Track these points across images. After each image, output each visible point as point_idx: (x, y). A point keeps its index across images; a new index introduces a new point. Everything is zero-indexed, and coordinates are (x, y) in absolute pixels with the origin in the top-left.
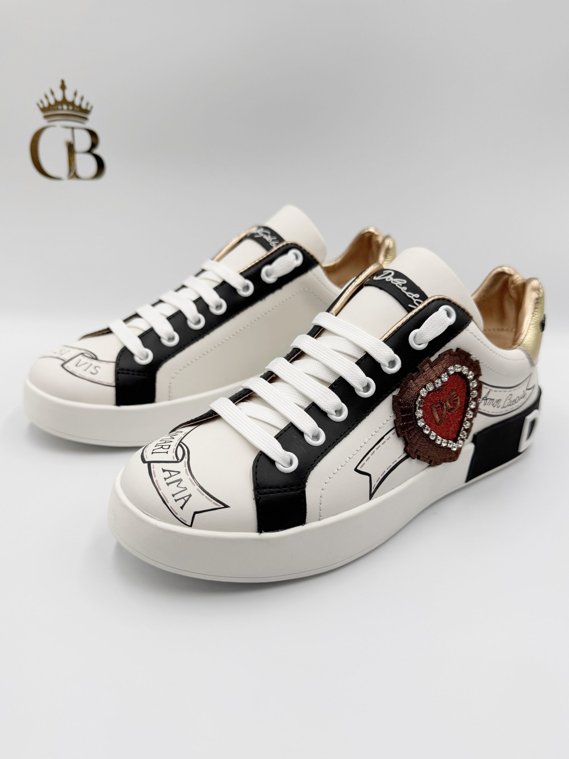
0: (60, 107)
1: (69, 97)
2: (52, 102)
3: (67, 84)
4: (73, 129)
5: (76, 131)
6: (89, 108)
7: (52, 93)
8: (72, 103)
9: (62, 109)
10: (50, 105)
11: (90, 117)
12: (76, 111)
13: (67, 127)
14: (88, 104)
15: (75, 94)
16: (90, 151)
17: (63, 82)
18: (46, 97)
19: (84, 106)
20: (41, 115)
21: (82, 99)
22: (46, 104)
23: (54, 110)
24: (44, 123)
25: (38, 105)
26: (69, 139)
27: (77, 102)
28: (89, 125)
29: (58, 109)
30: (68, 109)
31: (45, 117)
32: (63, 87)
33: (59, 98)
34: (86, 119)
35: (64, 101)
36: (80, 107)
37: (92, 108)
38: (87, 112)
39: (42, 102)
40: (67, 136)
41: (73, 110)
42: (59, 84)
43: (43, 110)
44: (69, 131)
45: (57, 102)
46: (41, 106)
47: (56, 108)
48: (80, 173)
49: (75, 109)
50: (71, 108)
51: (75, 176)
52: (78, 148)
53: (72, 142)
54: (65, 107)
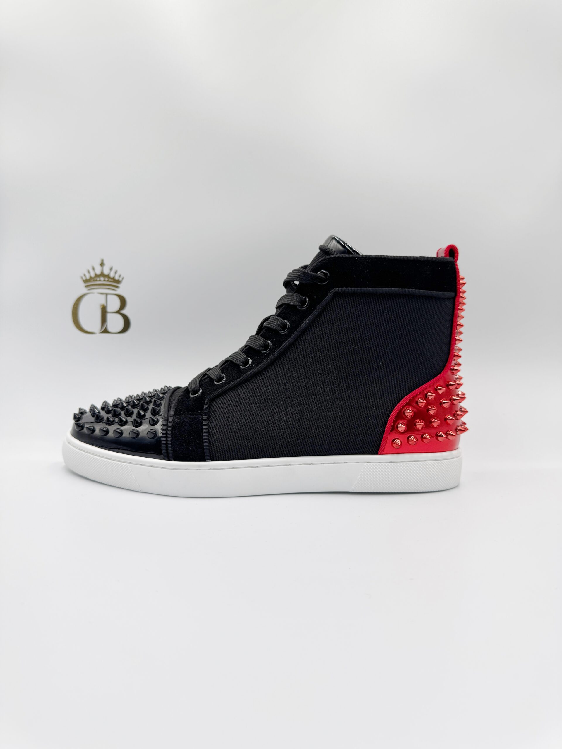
0: (98, 279)
1: (106, 272)
2: (93, 275)
3: (105, 262)
4: (107, 294)
5: (109, 296)
6: (120, 279)
7: (94, 269)
8: (108, 276)
10: (91, 278)
11: (120, 285)
13: (102, 294)
14: (120, 276)
15: (111, 269)
17: (102, 260)
18: (89, 272)
19: (117, 278)
20: (83, 285)
21: (116, 272)
22: (88, 277)
23: (94, 281)
24: (85, 291)
25: (82, 278)
26: (103, 302)
27: (112, 275)
28: (119, 292)
29: (96, 280)
30: (104, 280)
31: (86, 286)
32: (102, 264)
34: (117, 287)
36: (114, 278)
37: (123, 278)
38: (118, 282)
39: (85, 275)
40: (102, 300)
41: (108, 281)
43: (85, 281)
44: (104, 296)
45: (96, 276)
46: (84, 278)
47: (95, 279)
48: (110, 329)
49: (110, 280)
50: (106, 279)
51: (106, 331)
52: (109, 309)
53: (105, 305)
54: (102, 279)
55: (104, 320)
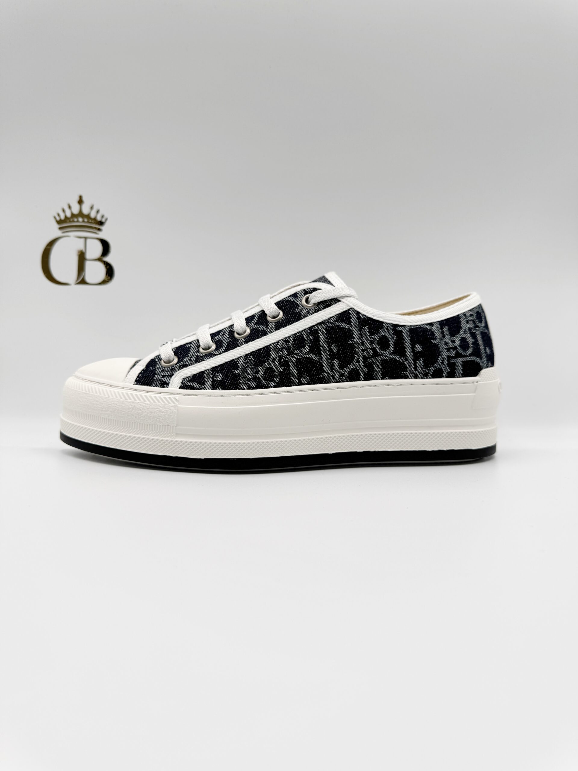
0: (76, 220)
1: (86, 211)
2: (69, 214)
3: (84, 199)
4: (86, 238)
5: (89, 241)
6: (103, 220)
7: (70, 207)
8: (88, 216)
9: (78, 221)
10: (66, 218)
11: (103, 228)
12: (91, 223)
13: (80, 237)
14: (103, 217)
15: (92, 208)
16: (100, 260)
17: (81, 197)
18: (64, 211)
19: (99, 218)
20: (57, 226)
21: (98, 212)
22: (63, 217)
23: (70, 222)
24: (59, 233)
25: (55, 218)
26: (81, 247)
27: (93, 215)
28: (102, 235)
29: (73, 221)
31: (60, 228)
32: (80, 202)
33: (76, 210)
34: (99, 230)
35: (81, 214)
36: (95, 219)
37: (106, 220)
38: (101, 223)
39: (59, 215)
40: (79, 245)
41: (88, 222)
42: (77, 199)
43: (59, 222)
44: (82, 240)
45: (73, 215)
46: (58, 219)
47: (72, 220)
48: (88, 279)
49: (90, 221)
50: (86, 220)
51: (83, 282)
52: (88, 256)
53: (84, 251)
54: (80, 219)
55: (81, 268)
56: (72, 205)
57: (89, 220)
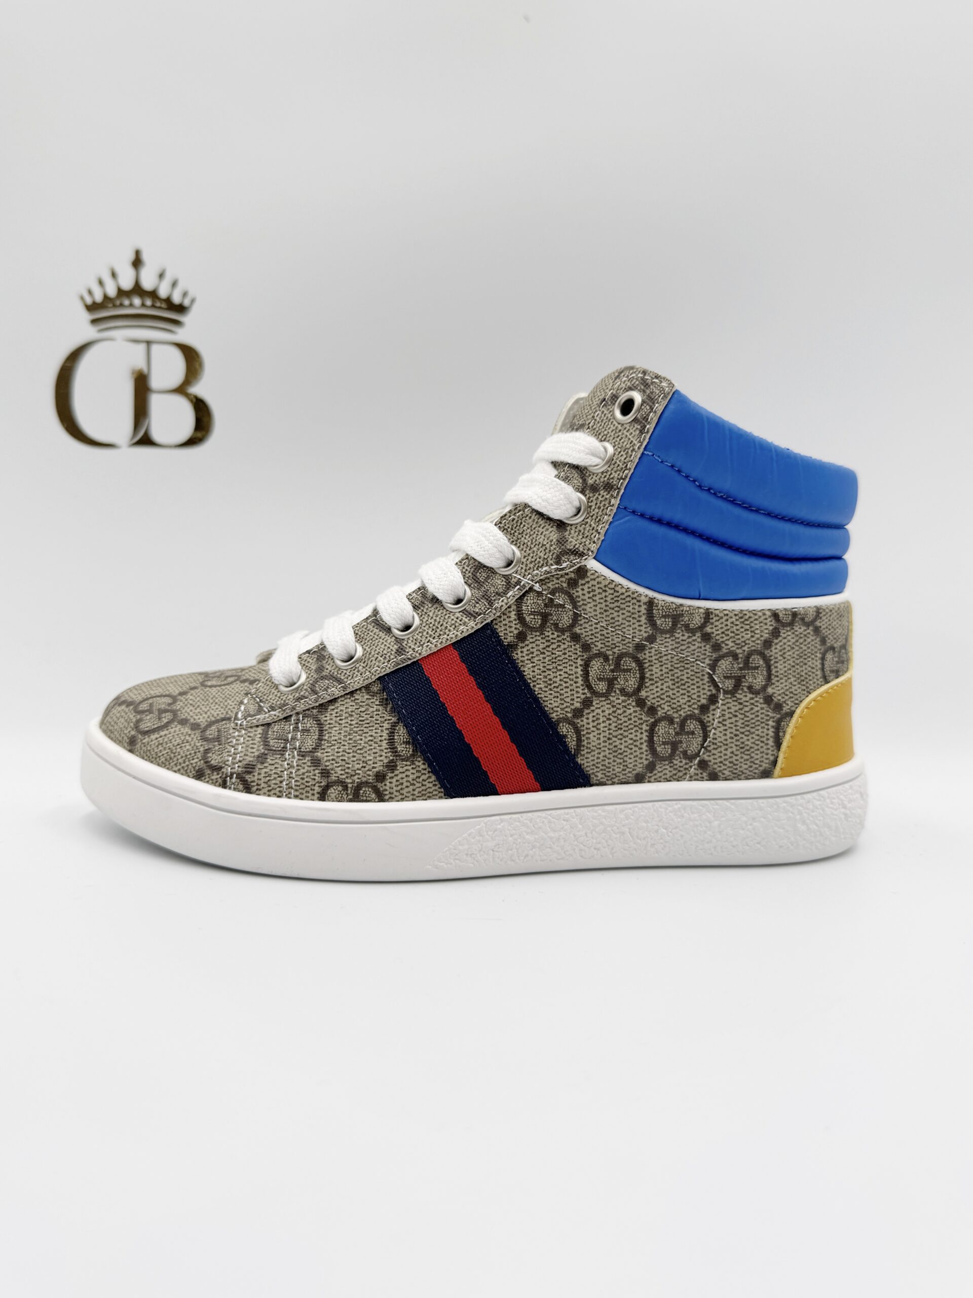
0: (127, 302)
1: (148, 283)
2: (112, 291)
3: (145, 257)
4: (149, 343)
5: (155, 348)
6: (186, 303)
7: (114, 275)
8: (153, 294)
9: (131, 305)
10: (106, 297)
11: (185, 319)
12: (160, 308)
13: (136, 341)
14: (185, 294)
15: (161, 276)
17: (138, 253)
18: (101, 283)
19: (176, 299)
20: (86, 317)
21: (174, 284)
22: (99, 298)
23: (115, 306)
24: (91, 333)
25: (82, 298)
26: (141, 364)
27: (163, 292)
28: (183, 335)
29: (121, 305)
30: (143, 305)
31: (94, 322)
32: (137, 263)
33: (127, 283)
34: (177, 323)
35: (137, 289)
36: (168, 300)
37: (193, 301)
38: (181, 309)
39: (90, 292)
40: (136, 358)
41: (153, 306)
42: (131, 256)
43: (92, 308)
44: (142, 347)
45: (121, 293)
46: (89, 301)
47: (118, 303)
48: (156, 435)
49: (158, 304)
50: (149, 302)
51: (146, 441)
52: (156, 382)
53: (145, 370)
54: (137, 301)
55: (141, 411)
56: (118, 270)
57: (156, 303)
